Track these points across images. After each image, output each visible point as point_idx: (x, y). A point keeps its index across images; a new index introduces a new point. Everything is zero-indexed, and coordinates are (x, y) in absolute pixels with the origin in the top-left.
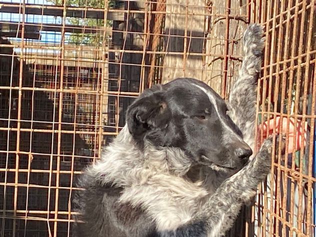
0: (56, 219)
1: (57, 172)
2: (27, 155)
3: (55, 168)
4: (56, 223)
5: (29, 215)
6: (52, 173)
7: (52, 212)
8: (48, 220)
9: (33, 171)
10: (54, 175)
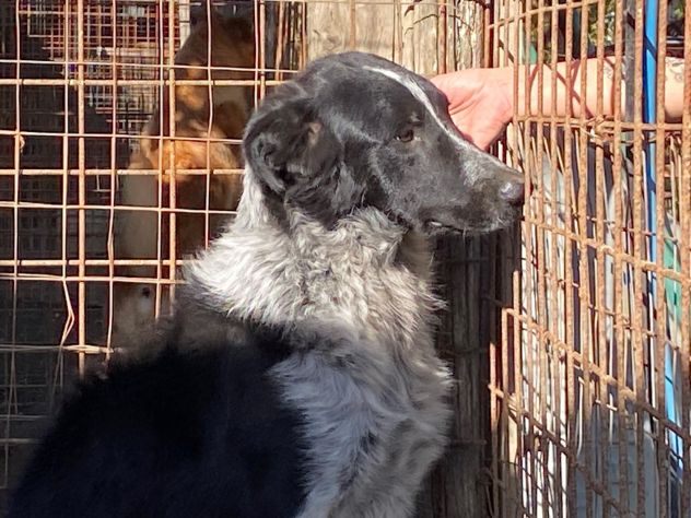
0: (81, 277)
1: (80, 172)
2: (12, 138)
3: (73, 164)
4: (82, 286)
5: (22, 269)
6: (69, 176)
7: (72, 262)
8: (63, 279)
9: (26, 172)
10: (73, 180)
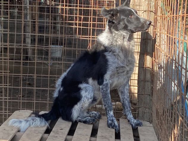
0: (91, 39)
1: (91, 23)
2: (81, 17)
7: (90, 36)
8: (88, 39)
